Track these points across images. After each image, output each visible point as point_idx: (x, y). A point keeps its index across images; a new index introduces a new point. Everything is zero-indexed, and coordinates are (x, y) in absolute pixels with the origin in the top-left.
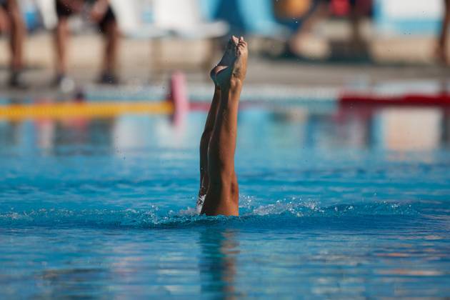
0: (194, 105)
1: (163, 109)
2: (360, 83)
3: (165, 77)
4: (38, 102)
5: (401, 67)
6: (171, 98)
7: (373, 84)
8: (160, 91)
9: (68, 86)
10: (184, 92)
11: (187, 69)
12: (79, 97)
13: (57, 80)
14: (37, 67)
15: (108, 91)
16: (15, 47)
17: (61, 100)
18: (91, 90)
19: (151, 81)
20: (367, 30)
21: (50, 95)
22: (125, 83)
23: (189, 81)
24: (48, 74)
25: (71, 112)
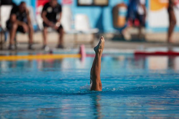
0: (88, 55)
1: (78, 56)
2: (141, 48)
3: (78, 46)
4: (38, 54)
5: (155, 43)
6: (80, 53)
7: (145, 48)
8: (77, 50)
9: (47, 49)
10: (84, 51)
11: (85, 43)
12: (51, 52)
13: (44, 47)
14: (37, 43)
15: (60, 51)
16: (30, 37)
17: (45, 53)
18: (55, 50)
19: (74, 47)
20: (144, 31)
21: (41, 52)
22: (66, 48)
23: (86, 47)
24: (41, 45)
25: (48, 57)
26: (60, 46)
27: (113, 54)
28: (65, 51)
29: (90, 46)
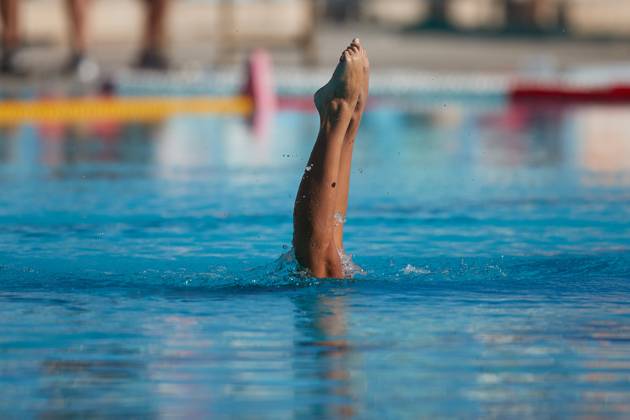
0: (284, 101)
1: (238, 107)
2: (542, 67)
3: (239, 58)
4: (44, 97)
6: (249, 91)
7: (563, 69)
8: (232, 79)
9: (89, 72)
10: (269, 81)
11: (275, 46)
12: (107, 89)
13: (73, 63)
14: (44, 43)
15: (151, 80)
17: (77, 94)
18: (125, 78)
19: (219, 64)
21: (61, 86)
22: (178, 68)
23: (277, 64)
24: (60, 54)
25: (92, 113)
26: (152, 57)
27: (407, 96)
28: (175, 80)
29: (294, 57)
